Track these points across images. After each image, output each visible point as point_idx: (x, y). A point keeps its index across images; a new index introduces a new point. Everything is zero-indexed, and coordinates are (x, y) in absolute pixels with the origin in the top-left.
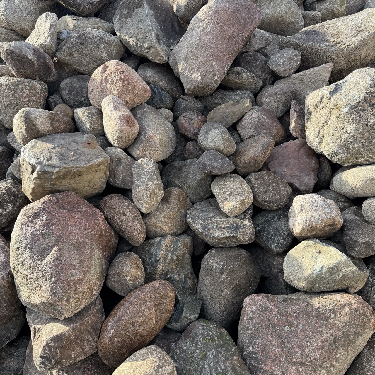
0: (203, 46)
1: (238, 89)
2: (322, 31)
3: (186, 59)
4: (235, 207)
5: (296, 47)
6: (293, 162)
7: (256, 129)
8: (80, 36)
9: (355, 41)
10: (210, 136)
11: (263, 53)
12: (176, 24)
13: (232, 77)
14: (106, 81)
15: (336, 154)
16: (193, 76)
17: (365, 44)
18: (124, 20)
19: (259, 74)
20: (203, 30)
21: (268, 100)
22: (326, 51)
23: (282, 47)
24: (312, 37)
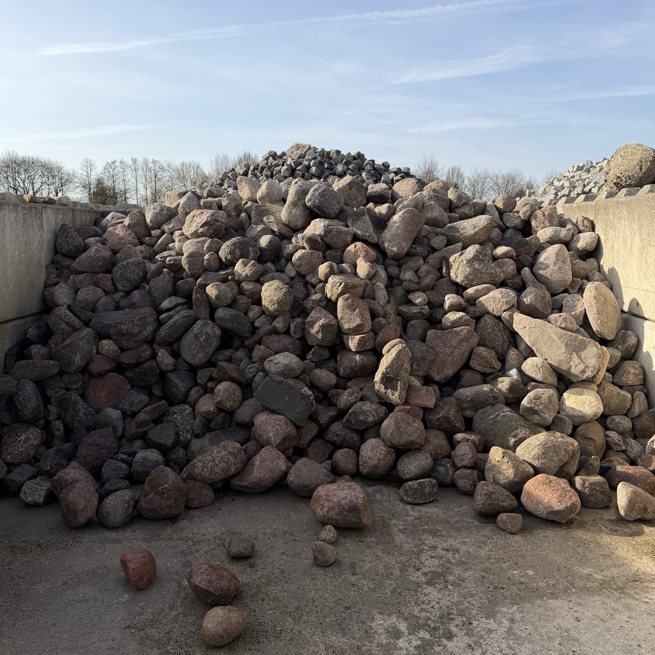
0: (398, 235)
1: (415, 256)
2: (458, 226)
3: (389, 241)
4: (421, 301)
5: (444, 235)
6: (445, 287)
7: (426, 273)
8: (338, 231)
9: (472, 232)
10: (406, 275)
11: (426, 237)
12: (379, 223)
13: (412, 250)
14: (357, 251)
15: (463, 281)
16: (393, 249)
17: (478, 234)
18: (354, 221)
19: (426, 249)
20: (397, 228)
21: (431, 261)
22: (459, 237)
23: (437, 234)
24: (452, 230)
